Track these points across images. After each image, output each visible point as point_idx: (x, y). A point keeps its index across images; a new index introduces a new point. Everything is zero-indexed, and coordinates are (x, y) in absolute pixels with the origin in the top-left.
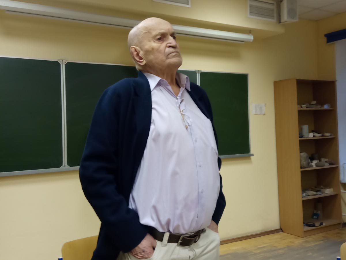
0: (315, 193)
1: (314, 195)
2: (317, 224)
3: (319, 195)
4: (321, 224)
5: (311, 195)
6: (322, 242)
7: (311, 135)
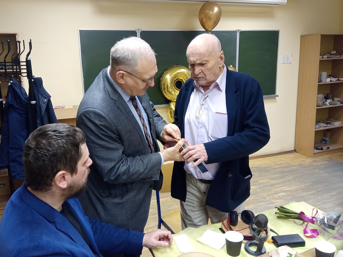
0: (326, 125)
1: (325, 127)
2: (325, 148)
3: (329, 127)
4: (328, 148)
5: (323, 126)
6: (327, 162)
7: (328, 80)
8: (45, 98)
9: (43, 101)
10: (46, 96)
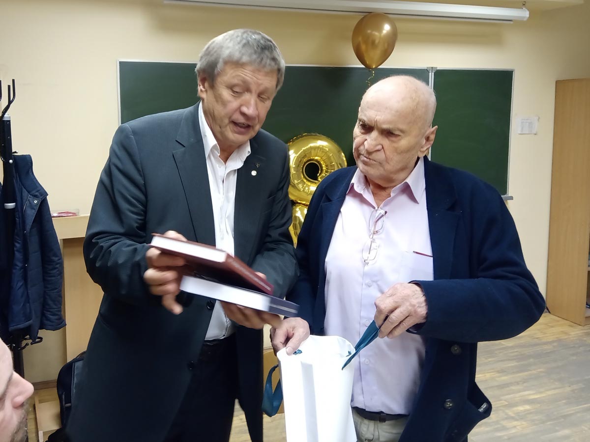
8: (35, 196)
9: (30, 203)
10: (37, 193)
